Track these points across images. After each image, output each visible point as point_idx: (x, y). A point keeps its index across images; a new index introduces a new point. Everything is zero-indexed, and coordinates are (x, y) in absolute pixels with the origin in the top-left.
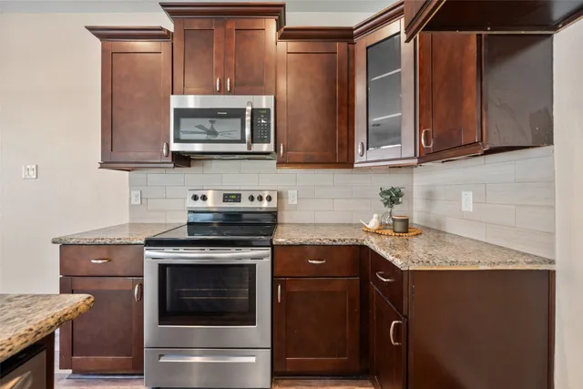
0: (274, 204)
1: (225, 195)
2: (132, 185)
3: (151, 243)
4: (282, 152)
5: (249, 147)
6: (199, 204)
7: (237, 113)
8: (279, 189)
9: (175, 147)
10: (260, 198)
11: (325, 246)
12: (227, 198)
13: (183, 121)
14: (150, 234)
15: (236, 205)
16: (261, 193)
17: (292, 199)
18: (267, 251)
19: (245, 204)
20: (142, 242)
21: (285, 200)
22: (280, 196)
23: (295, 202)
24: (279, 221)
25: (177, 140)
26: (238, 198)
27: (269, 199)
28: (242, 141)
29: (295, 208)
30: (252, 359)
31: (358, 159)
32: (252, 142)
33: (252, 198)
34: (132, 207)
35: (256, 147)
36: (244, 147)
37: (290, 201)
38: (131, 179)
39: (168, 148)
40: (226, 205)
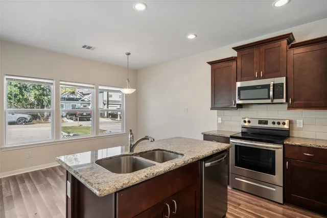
0: (286, 127)
1: (259, 121)
2: (218, 116)
3: (232, 137)
4: (290, 102)
5: (272, 101)
6: (247, 124)
7: (268, 86)
8: (291, 119)
9: (239, 102)
10: (279, 123)
11: (313, 148)
12: (260, 122)
13: (241, 91)
14: (231, 134)
15: (265, 126)
16: (279, 121)
17: (299, 124)
18: (281, 146)
19: (270, 125)
20: (229, 136)
21: (294, 125)
22: (291, 122)
23: (302, 126)
24: (291, 135)
25: (239, 99)
26: (266, 123)
27: (284, 124)
28: (269, 98)
29: (301, 129)
30: (274, 189)
32: (274, 99)
33: (274, 123)
34: (218, 124)
35: (276, 101)
36: (269, 101)
37: (298, 126)
38: (218, 113)
39: (235, 102)
40: (260, 125)
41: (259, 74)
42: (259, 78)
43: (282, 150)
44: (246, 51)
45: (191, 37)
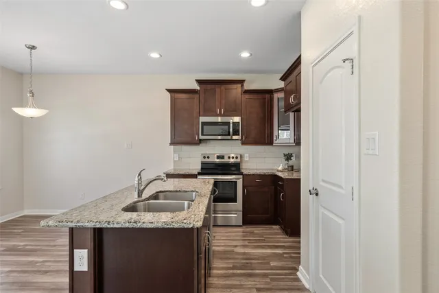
0: (239, 160)
2: (175, 152)
3: (200, 174)
4: (244, 139)
5: (231, 137)
6: (207, 160)
7: (228, 124)
8: (241, 153)
9: (201, 137)
10: (233, 158)
11: (262, 175)
12: (218, 157)
13: (205, 127)
15: (223, 160)
17: (246, 158)
18: (241, 176)
19: (226, 160)
20: (197, 173)
21: (243, 158)
22: (241, 156)
23: (248, 159)
25: (202, 135)
26: (223, 157)
27: (237, 158)
28: (229, 134)
29: (248, 161)
31: (274, 142)
32: (233, 135)
33: (229, 158)
34: (175, 161)
35: (235, 137)
36: (229, 137)
37: (246, 159)
38: (174, 148)
39: (198, 137)
40: (218, 160)
41: (220, 111)
42: (220, 115)
43: (242, 180)
44: (209, 87)
45: (155, 55)
